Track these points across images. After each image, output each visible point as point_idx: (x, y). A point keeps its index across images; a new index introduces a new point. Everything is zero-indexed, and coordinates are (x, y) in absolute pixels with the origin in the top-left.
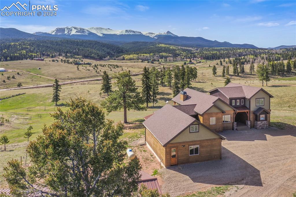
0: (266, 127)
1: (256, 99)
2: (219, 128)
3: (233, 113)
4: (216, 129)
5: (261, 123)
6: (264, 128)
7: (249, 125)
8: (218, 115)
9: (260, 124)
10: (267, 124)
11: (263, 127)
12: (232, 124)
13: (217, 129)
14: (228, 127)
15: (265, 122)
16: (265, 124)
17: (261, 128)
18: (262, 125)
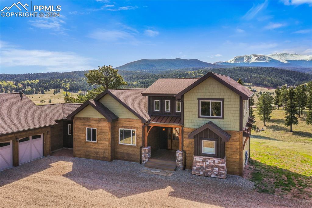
0: (219, 174)
1: (199, 99)
2: (104, 152)
3: (141, 127)
4: (98, 152)
5: (204, 160)
6: (213, 176)
7: (179, 161)
8: (102, 125)
9: (199, 162)
10: (223, 167)
11: (209, 173)
12: (139, 150)
13: (100, 153)
14: (131, 154)
15: (217, 160)
16: (216, 166)
17: (201, 173)
18: (207, 167)
